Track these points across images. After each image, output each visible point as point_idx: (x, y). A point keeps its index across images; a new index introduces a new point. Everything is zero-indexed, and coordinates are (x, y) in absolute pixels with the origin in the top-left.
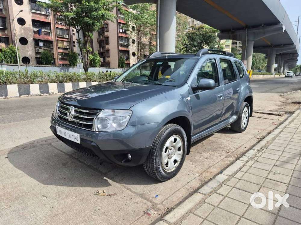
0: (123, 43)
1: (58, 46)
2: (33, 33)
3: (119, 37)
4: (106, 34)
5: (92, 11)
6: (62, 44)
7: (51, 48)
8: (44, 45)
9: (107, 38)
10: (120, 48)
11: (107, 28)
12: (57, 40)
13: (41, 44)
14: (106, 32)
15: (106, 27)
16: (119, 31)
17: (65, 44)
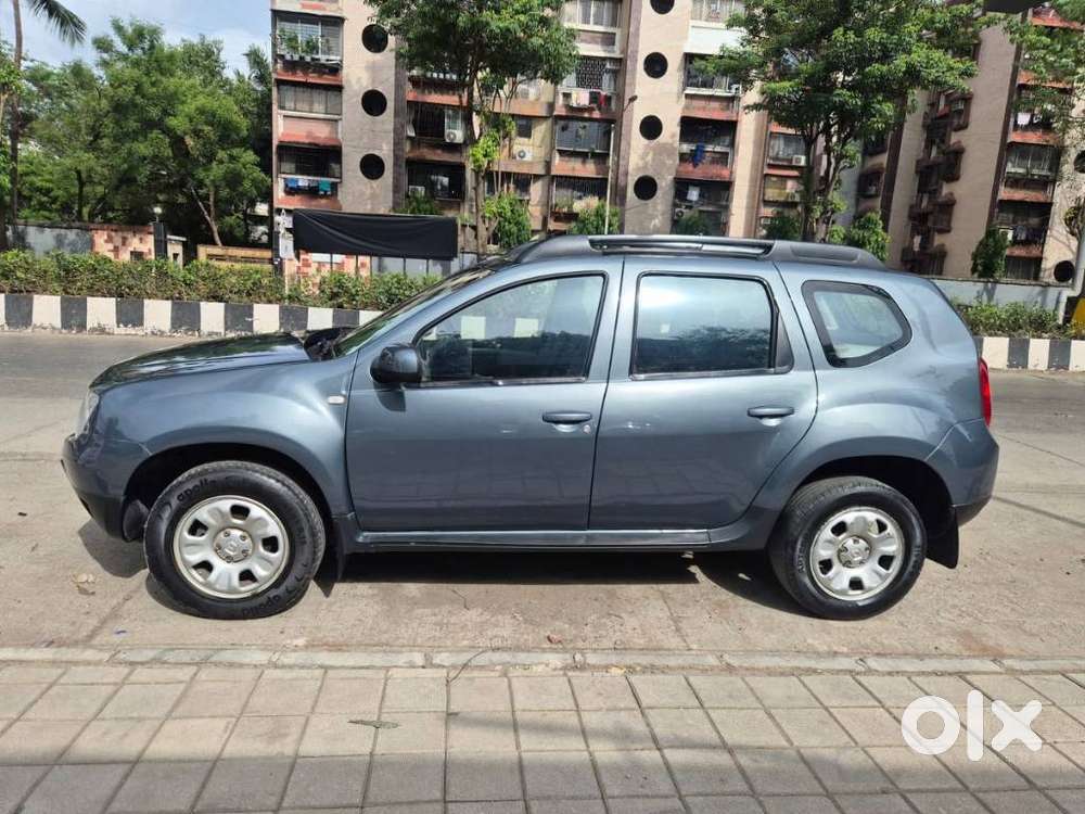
0: (1021, 171)
1: (764, 195)
2: (678, 161)
3: (1009, 149)
4: (954, 138)
5: (871, 60)
6: (780, 189)
7: (721, 206)
8: (701, 195)
9: (952, 156)
10: (1005, 193)
11: (964, 114)
12: (767, 175)
13: (694, 194)
14: (956, 130)
15: (960, 112)
16: (1012, 120)
17: (791, 186)
